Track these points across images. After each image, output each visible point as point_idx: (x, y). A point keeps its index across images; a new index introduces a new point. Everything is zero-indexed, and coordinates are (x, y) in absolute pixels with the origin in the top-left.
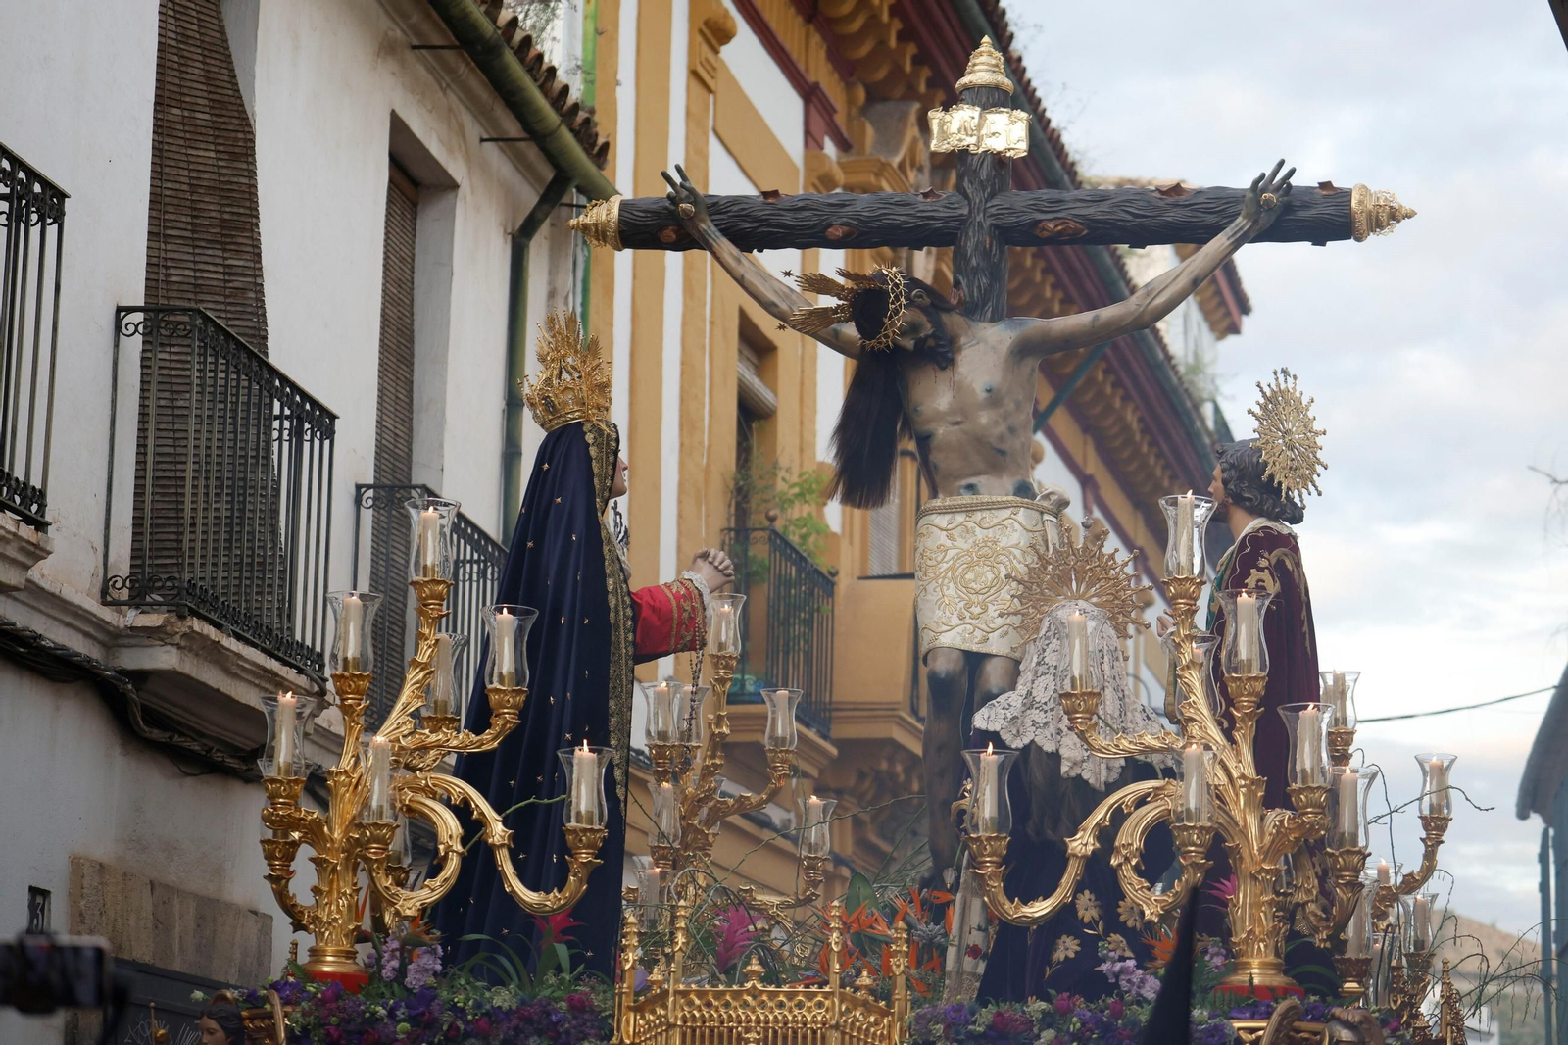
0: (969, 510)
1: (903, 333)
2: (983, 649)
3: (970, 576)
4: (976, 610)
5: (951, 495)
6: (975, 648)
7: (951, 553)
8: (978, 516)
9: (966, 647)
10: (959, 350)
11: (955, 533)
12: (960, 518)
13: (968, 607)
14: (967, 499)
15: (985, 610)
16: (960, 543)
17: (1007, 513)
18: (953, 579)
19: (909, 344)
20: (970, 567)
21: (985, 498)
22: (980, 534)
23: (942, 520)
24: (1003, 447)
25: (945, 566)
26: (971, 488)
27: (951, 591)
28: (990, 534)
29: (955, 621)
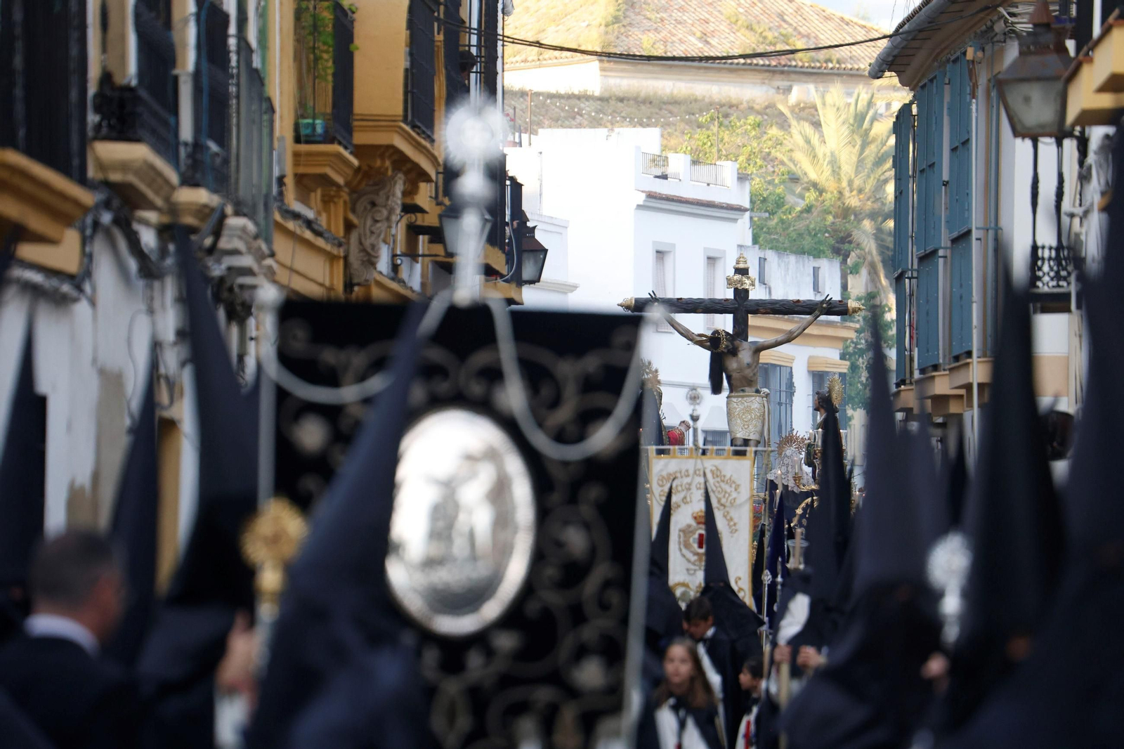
0: (742, 397)
1: (724, 348)
2: (749, 438)
3: (744, 417)
4: (746, 427)
5: (737, 392)
6: (746, 438)
7: (738, 409)
8: (745, 399)
9: (744, 437)
10: (739, 351)
11: (739, 404)
12: (740, 399)
13: (744, 426)
14: (742, 394)
15: (749, 427)
16: (740, 406)
17: (753, 398)
18: (739, 417)
19: (726, 351)
20: (743, 414)
21: (747, 394)
22: (746, 404)
23: (735, 400)
24: (752, 379)
25: (736, 413)
26: (743, 391)
27: (739, 421)
28: (749, 404)
29: (741, 430)
